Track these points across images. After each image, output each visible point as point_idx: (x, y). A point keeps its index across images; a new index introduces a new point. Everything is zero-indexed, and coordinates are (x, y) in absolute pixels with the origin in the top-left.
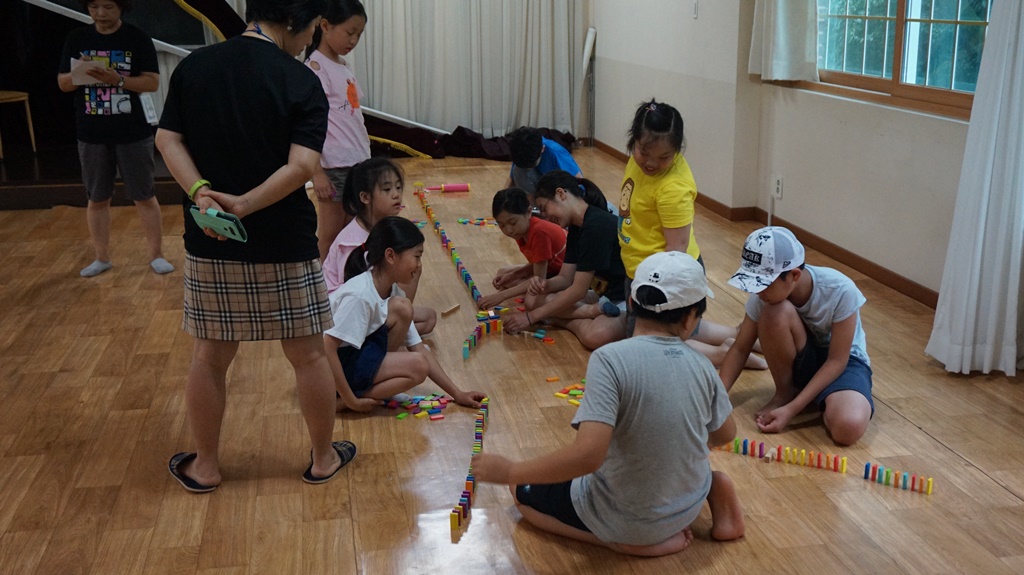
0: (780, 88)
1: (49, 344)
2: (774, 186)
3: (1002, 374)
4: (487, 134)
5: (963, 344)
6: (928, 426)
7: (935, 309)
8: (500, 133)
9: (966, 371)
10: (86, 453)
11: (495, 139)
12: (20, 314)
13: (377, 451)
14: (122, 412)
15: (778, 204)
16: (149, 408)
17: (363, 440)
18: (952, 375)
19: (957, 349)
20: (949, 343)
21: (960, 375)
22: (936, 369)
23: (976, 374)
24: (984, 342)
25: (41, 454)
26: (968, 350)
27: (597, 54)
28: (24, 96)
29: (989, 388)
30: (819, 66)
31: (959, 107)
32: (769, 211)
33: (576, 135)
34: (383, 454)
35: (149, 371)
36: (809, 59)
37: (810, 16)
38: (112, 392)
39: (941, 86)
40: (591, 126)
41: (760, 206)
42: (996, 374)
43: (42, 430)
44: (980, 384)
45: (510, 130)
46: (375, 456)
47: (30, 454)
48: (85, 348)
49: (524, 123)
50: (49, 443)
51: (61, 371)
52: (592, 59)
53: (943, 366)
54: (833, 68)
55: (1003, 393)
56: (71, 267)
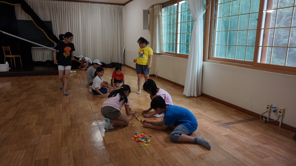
0: (158, 55)
1: (23, 117)
2: (157, 71)
3: (195, 96)
4: (106, 63)
5: (189, 92)
6: (184, 104)
7: (184, 88)
8: (109, 63)
9: (189, 96)
10: (37, 148)
11: (108, 64)
12: (14, 109)
13: (113, 142)
14: (45, 135)
15: (158, 74)
16: (51, 134)
17: (108, 139)
18: (187, 97)
19: (188, 93)
20: (186, 92)
21: (188, 97)
22: (185, 96)
23: (191, 97)
24: (192, 92)
25: (24, 150)
26: (190, 93)
27: (125, 50)
28: (20, 56)
29: (193, 99)
30: (164, 51)
31: (186, 57)
32: (156, 75)
33: (122, 64)
34: (114, 143)
35: (49, 123)
36: (162, 50)
37: (162, 43)
38: (41, 130)
39: (183, 54)
40: (125, 62)
41: (155, 74)
42: (194, 97)
43: (24, 142)
44: (191, 98)
45: (110, 63)
46: (113, 144)
47: (21, 150)
48: (32, 118)
49: (113, 62)
50: (26, 146)
51: (27, 124)
52: (125, 51)
53: (186, 96)
54: (166, 51)
55: (195, 99)
56: (26, 97)
